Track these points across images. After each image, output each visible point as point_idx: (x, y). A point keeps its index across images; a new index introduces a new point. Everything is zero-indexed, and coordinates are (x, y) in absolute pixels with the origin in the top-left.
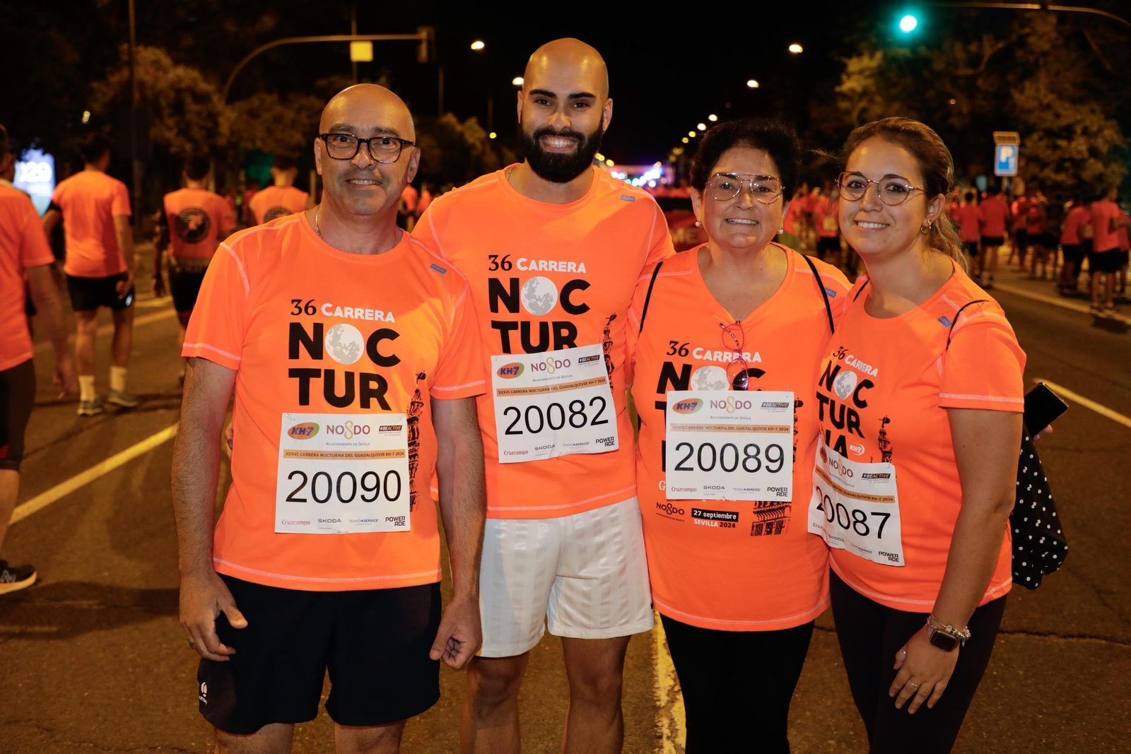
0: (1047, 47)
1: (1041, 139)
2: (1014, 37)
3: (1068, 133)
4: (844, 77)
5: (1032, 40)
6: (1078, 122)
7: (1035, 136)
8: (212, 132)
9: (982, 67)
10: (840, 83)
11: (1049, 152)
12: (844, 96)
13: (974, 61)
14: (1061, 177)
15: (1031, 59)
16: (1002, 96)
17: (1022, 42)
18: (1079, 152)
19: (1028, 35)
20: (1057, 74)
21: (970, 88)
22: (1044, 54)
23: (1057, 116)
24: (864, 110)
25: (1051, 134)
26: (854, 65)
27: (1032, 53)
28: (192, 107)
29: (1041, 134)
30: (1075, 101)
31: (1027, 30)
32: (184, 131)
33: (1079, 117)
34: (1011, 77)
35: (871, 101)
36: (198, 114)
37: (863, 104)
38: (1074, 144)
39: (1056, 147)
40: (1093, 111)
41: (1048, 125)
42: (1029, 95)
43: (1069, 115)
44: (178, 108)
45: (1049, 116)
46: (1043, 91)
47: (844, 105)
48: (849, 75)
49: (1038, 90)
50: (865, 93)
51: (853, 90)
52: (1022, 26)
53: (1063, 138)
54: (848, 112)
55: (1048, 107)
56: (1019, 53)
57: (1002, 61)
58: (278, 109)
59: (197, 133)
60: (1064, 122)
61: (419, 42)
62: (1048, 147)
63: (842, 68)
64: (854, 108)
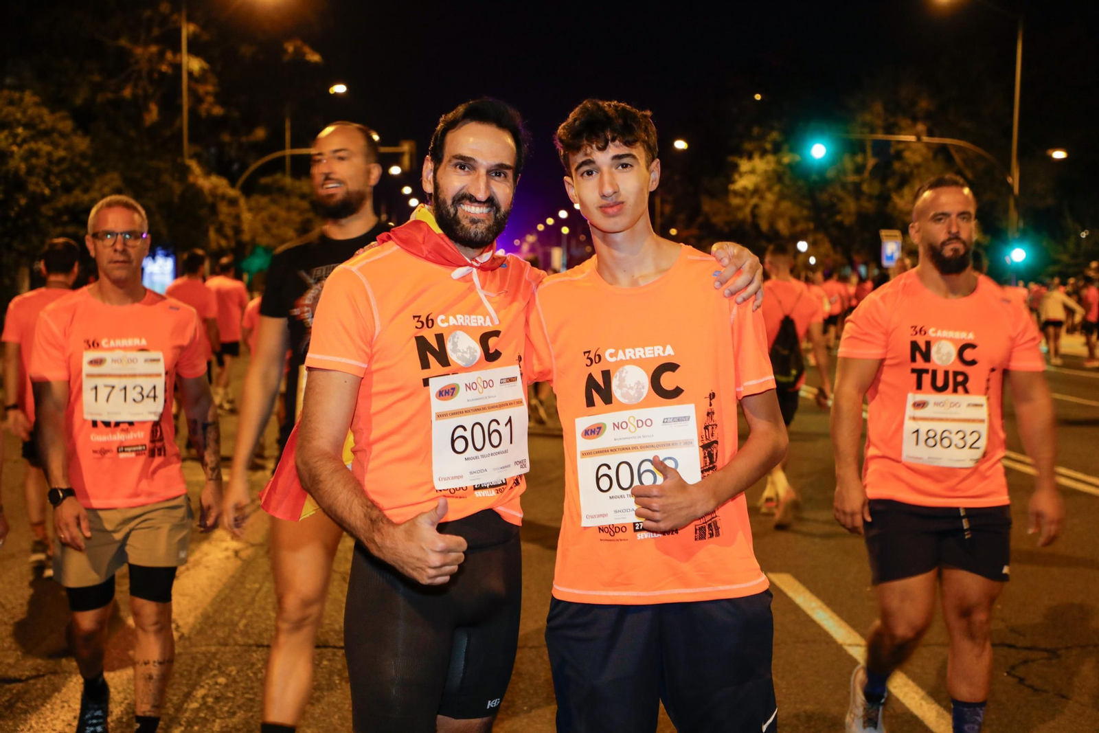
0: (920, 159)
2: (893, 151)
4: (737, 176)
5: (907, 154)
8: (238, 231)
9: (866, 174)
10: (733, 182)
12: (736, 193)
13: (859, 170)
15: (907, 169)
16: (884, 198)
17: (899, 156)
19: (905, 149)
21: (857, 191)
22: (917, 166)
24: (756, 206)
26: (745, 165)
27: (908, 164)
28: (224, 208)
32: (220, 230)
34: (891, 183)
35: (762, 198)
36: (229, 214)
37: (755, 200)
42: (907, 200)
44: (213, 209)
47: (736, 201)
48: (741, 175)
50: (756, 191)
51: (745, 188)
54: (739, 208)
56: (897, 165)
57: (884, 171)
58: (274, 209)
59: (229, 232)
61: (402, 154)
63: (735, 167)
64: (746, 204)
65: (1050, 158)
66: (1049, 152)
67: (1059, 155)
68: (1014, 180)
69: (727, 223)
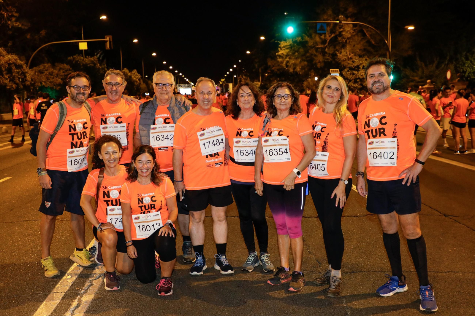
0: (350, 36)
1: (348, 71)
2: (337, 33)
3: (357, 68)
4: (279, 49)
5: (344, 33)
6: (361, 64)
7: (346, 70)
8: (24, 80)
9: (327, 44)
10: (278, 52)
11: (351, 76)
12: (279, 56)
13: (324, 42)
14: (356, 85)
15: (344, 40)
16: (334, 55)
17: (340, 34)
18: (362, 76)
19: (342, 31)
20: (354, 46)
21: (324, 53)
22: (348, 38)
23: (353, 62)
24: (288, 62)
25: (351, 69)
26: (282, 44)
27: (344, 38)
28: (15, 70)
29: (348, 69)
30: (360, 56)
31: (342, 30)
32: (12, 80)
33: (361, 62)
34: (337, 48)
35: (290, 58)
36: (18, 73)
37: (287, 59)
38: (359, 73)
39: (353, 74)
40: (366, 60)
41: (350, 65)
42: (343, 55)
43: (357, 61)
44: (9, 71)
45: (350, 62)
46: (348, 53)
47: (280, 60)
48: (281, 48)
49: (347, 53)
50: (287, 55)
51: (283, 54)
52: (340, 28)
53: (356, 70)
55: (351, 58)
56: (339, 39)
57: (334, 42)
58: (51, 70)
59: (17, 81)
60: (356, 64)
61: (107, 42)
62: (351, 74)
63: (278, 45)
64: (283, 61)
65: (407, 29)
66: (406, 27)
67: (411, 28)
68: (389, 42)
69: (278, 70)
